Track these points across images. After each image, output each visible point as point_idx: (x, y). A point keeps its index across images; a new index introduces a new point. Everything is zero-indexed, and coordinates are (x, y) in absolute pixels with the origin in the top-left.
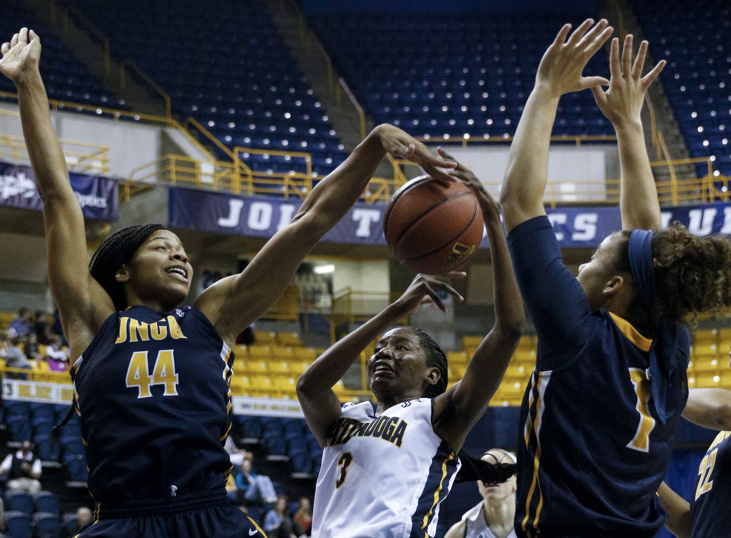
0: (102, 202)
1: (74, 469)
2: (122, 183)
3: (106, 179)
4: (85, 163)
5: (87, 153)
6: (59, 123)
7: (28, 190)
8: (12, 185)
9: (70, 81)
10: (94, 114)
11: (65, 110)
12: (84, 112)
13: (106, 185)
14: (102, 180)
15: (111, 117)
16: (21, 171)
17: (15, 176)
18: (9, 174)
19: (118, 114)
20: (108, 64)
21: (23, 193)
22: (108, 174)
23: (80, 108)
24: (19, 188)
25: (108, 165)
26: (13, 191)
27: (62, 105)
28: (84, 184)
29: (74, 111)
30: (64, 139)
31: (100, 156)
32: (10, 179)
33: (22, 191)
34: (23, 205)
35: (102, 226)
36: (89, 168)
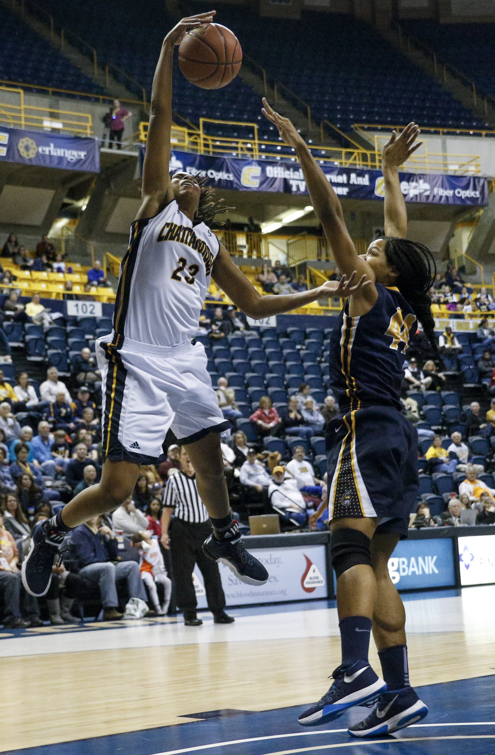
0: (478, 194)
1: (468, 375)
2: (490, 179)
3: (479, 178)
4: (464, 168)
5: (464, 161)
6: (444, 144)
7: (426, 190)
8: (415, 188)
9: (450, 114)
10: (468, 134)
11: (448, 133)
12: (461, 134)
13: (479, 182)
14: (476, 179)
15: (480, 135)
16: (420, 178)
17: (417, 181)
18: (413, 181)
19: (484, 133)
20: (475, 100)
21: (423, 193)
22: (480, 175)
23: (458, 131)
24: (420, 189)
25: (479, 168)
26: (417, 192)
27: (445, 130)
28: (465, 182)
29: (454, 134)
30: (448, 154)
31: (474, 163)
32: (414, 184)
33: (422, 191)
34: (424, 200)
35: (478, 211)
36: (467, 171)
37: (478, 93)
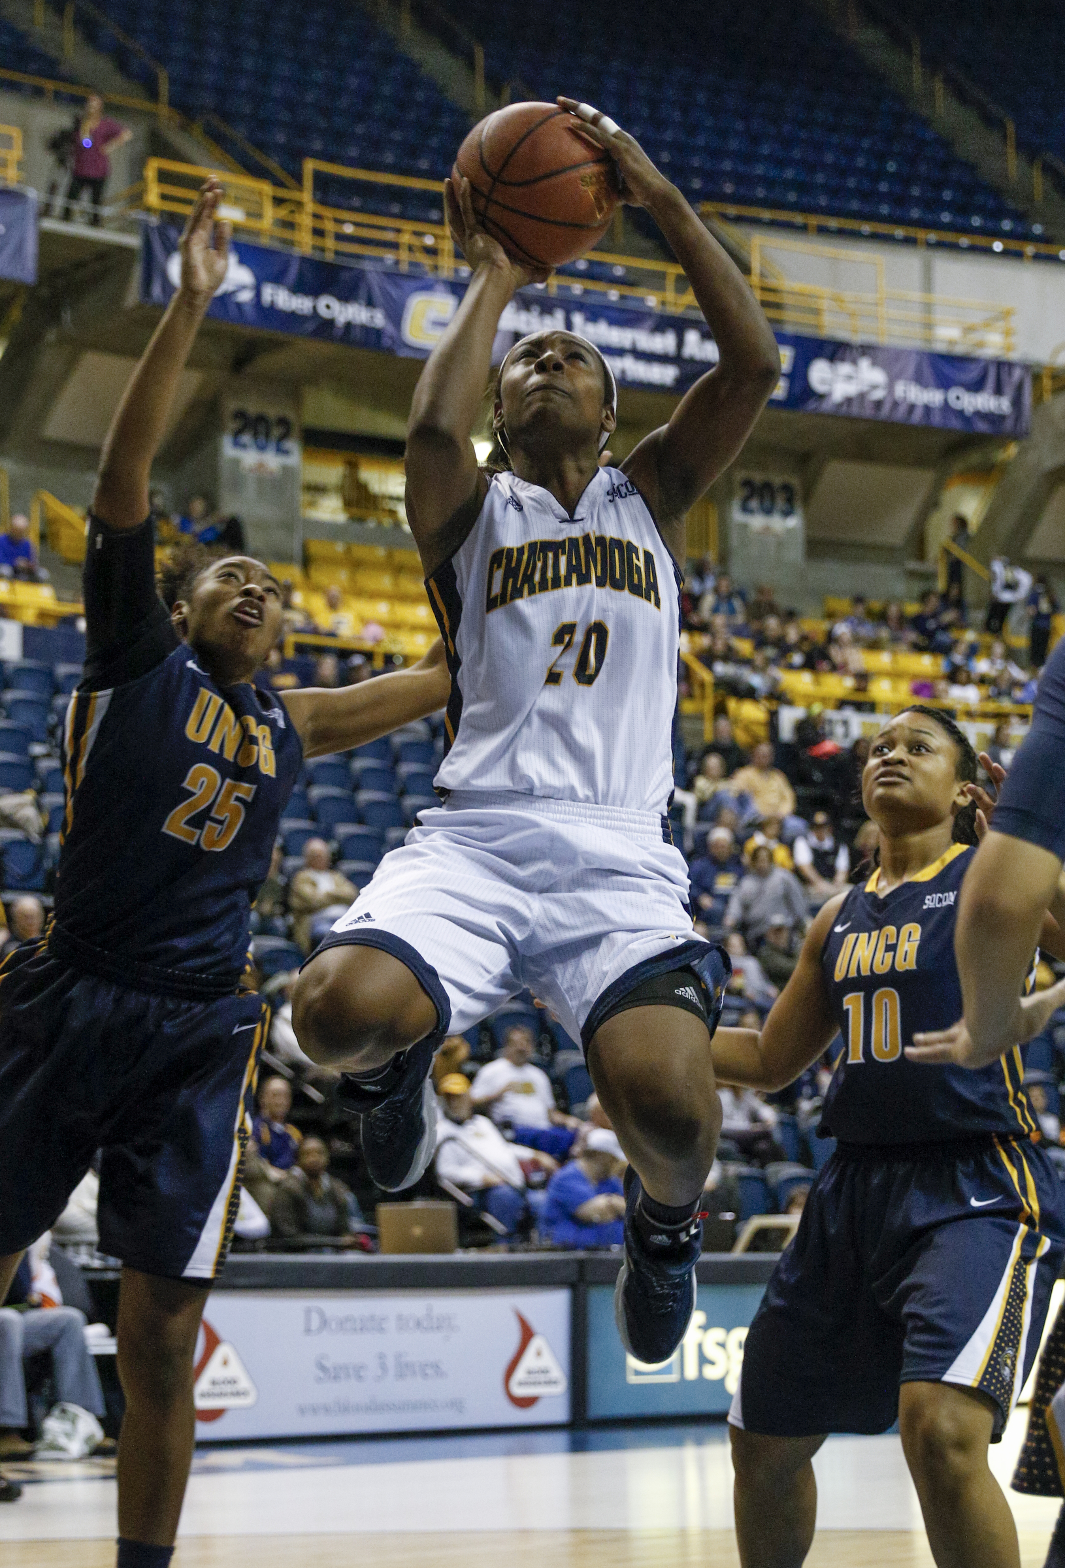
0: (1003, 405)
2: (1037, 371)
3: (1010, 365)
4: (974, 337)
5: (976, 319)
6: (926, 270)
7: (874, 387)
8: (849, 378)
9: (947, 195)
10: (988, 251)
11: (940, 245)
12: (973, 249)
13: (1010, 374)
14: (1003, 366)
15: (1018, 255)
18: (843, 360)
19: (1030, 249)
20: (1011, 163)
21: (866, 393)
22: (1014, 356)
23: (964, 241)
24: (861, 383)
25: (1013, 340)
26: (850, 390)
27: (933, 236)
28: (973, 374)
29: (954, 247)
30: (937, 297)
31: (1001, 324)
32: (845, 368)
33: (865, 389)
34: (868, 412)
35: (1002, 447)
36: (981, 345)
37: (1021, 146)
